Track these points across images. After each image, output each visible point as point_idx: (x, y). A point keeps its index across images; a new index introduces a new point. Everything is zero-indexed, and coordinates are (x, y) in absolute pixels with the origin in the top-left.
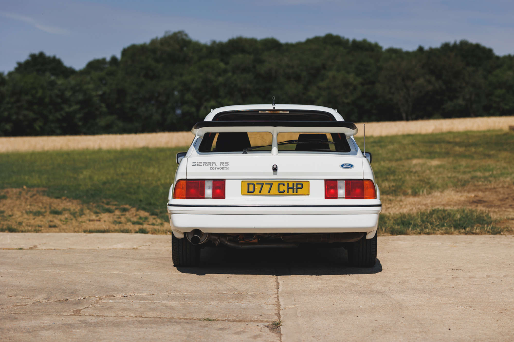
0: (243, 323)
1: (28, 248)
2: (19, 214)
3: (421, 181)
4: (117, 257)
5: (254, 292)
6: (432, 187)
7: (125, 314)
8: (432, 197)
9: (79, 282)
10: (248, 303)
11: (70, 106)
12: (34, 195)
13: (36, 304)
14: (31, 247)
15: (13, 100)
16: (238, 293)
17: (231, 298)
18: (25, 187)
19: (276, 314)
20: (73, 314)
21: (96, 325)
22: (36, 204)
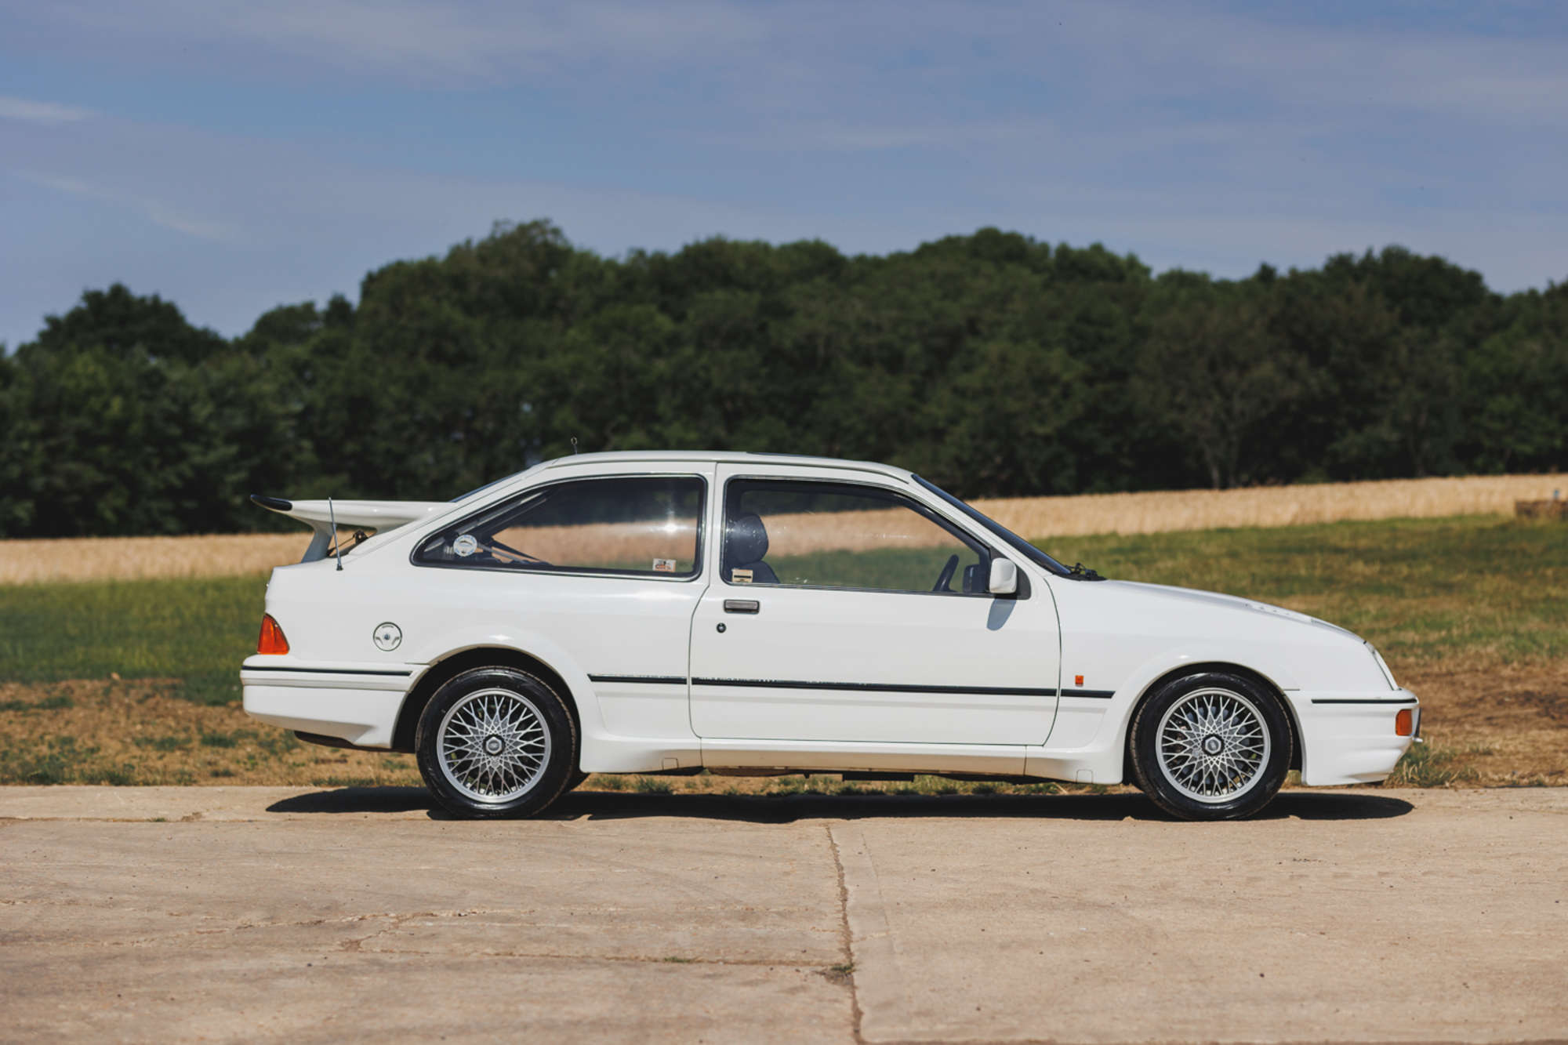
0: (761, 966)
1: (179, 818)
2: (115, 746)
5: (784, 905)
7: (469, 948)
9: (338, 887)
10: (772, 927)
11: (208, 446)
12: (148, 697)
13: (246, 929)
14: (186, 815)
16: (744, 908)
18: (115, 676)
19: (841, 950)
20: (341, 948)
21: (405, 968)
22: (158, 721)
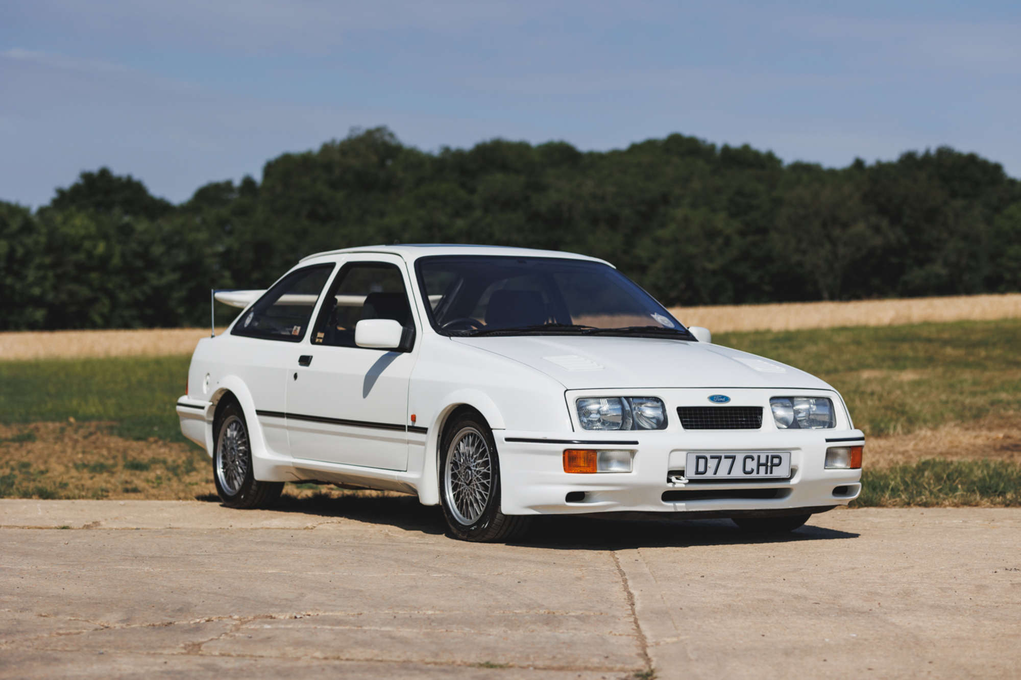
0: (569, 673)
1: (81, 527)
2: (61, 469)
3: (886, 408)
4: (273, 543)
5: (581, 610)
6: (912, 421)
7: (300, 652)
8: (915, 439)
9: (194, 589)
10: (574, 631)
11: (161, 274)
12: (91, 434)
13: (102, 631)
14: (87, 524)
15: (48, 260)
16: (547, 612)
17: (534, 623)
18: (72, 420)
19: (639, 655)
20: (184, 651)
21: (239, 673)
22: (95, 451)
